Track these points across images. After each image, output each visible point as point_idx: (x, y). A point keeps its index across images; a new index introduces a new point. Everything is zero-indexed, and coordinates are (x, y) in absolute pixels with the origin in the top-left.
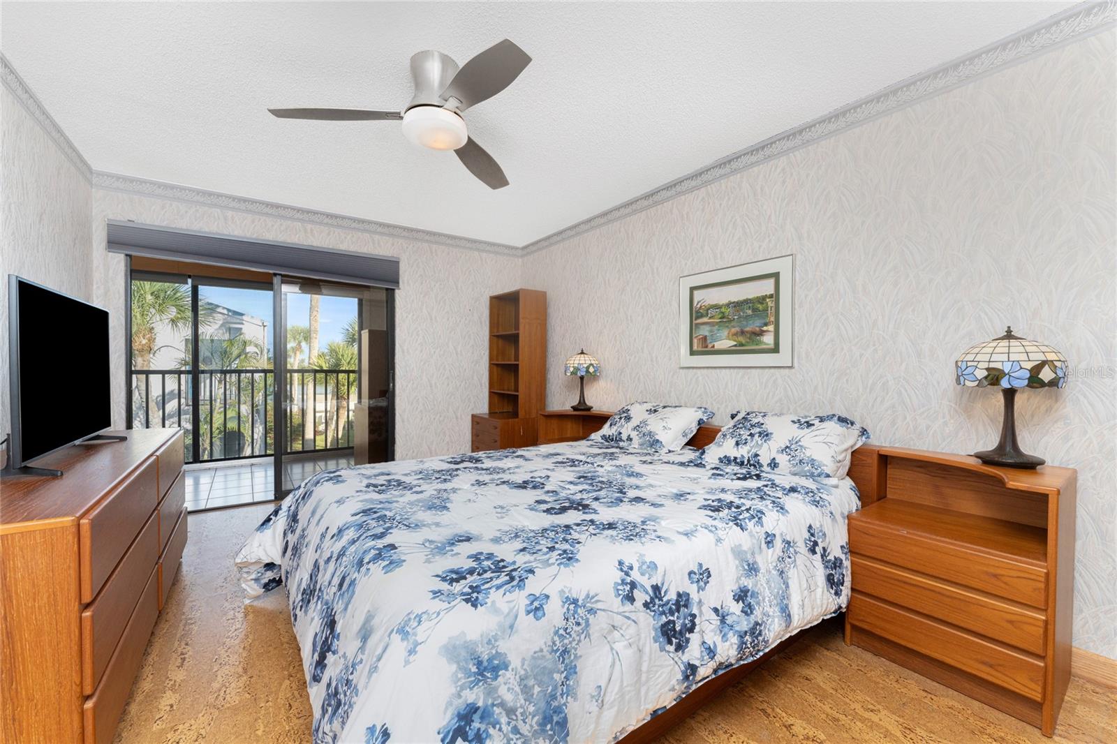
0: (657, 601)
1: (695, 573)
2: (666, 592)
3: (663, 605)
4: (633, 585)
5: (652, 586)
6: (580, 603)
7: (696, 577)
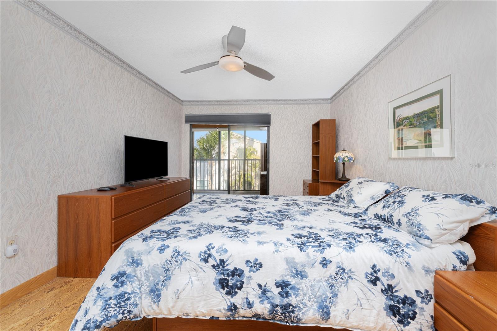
0: (221, 267)
1: (251, 262)
2: (227, 265)
3: (224, 270)
4: (210, 255)
5: (220, 260)
6: (180, 254)
7: (250, 264)
